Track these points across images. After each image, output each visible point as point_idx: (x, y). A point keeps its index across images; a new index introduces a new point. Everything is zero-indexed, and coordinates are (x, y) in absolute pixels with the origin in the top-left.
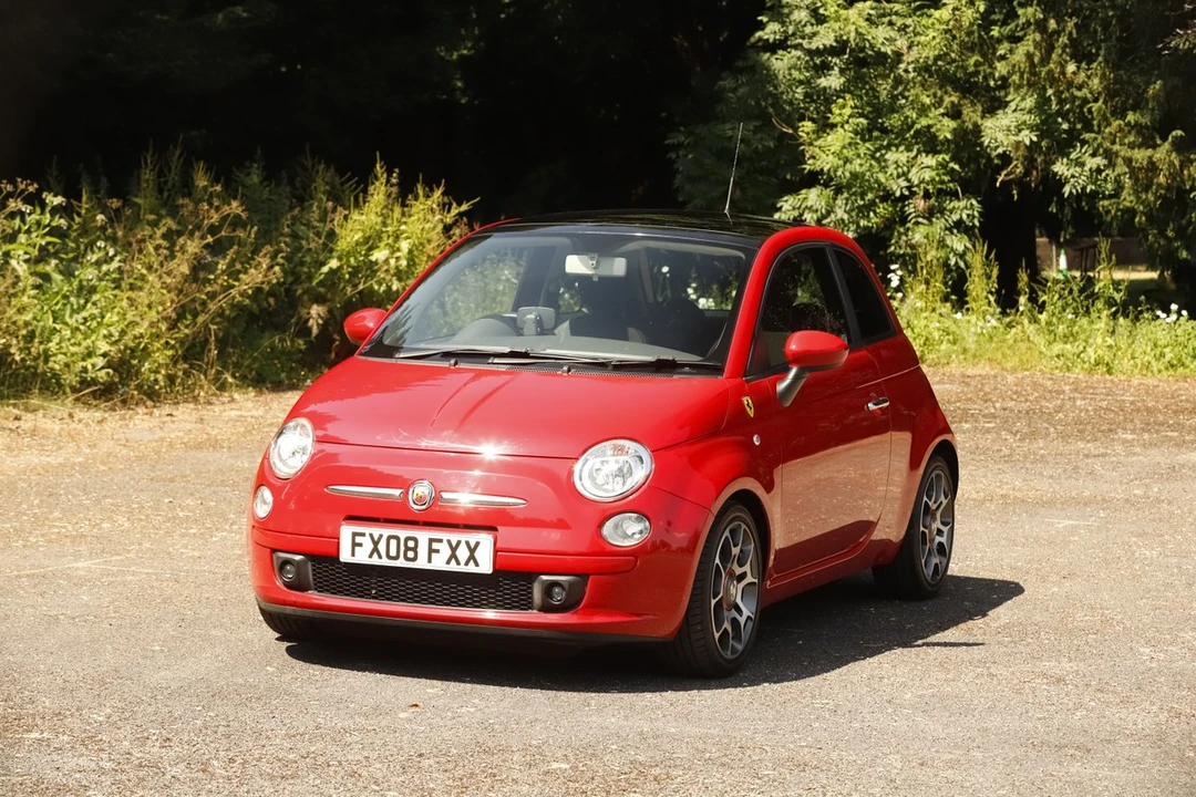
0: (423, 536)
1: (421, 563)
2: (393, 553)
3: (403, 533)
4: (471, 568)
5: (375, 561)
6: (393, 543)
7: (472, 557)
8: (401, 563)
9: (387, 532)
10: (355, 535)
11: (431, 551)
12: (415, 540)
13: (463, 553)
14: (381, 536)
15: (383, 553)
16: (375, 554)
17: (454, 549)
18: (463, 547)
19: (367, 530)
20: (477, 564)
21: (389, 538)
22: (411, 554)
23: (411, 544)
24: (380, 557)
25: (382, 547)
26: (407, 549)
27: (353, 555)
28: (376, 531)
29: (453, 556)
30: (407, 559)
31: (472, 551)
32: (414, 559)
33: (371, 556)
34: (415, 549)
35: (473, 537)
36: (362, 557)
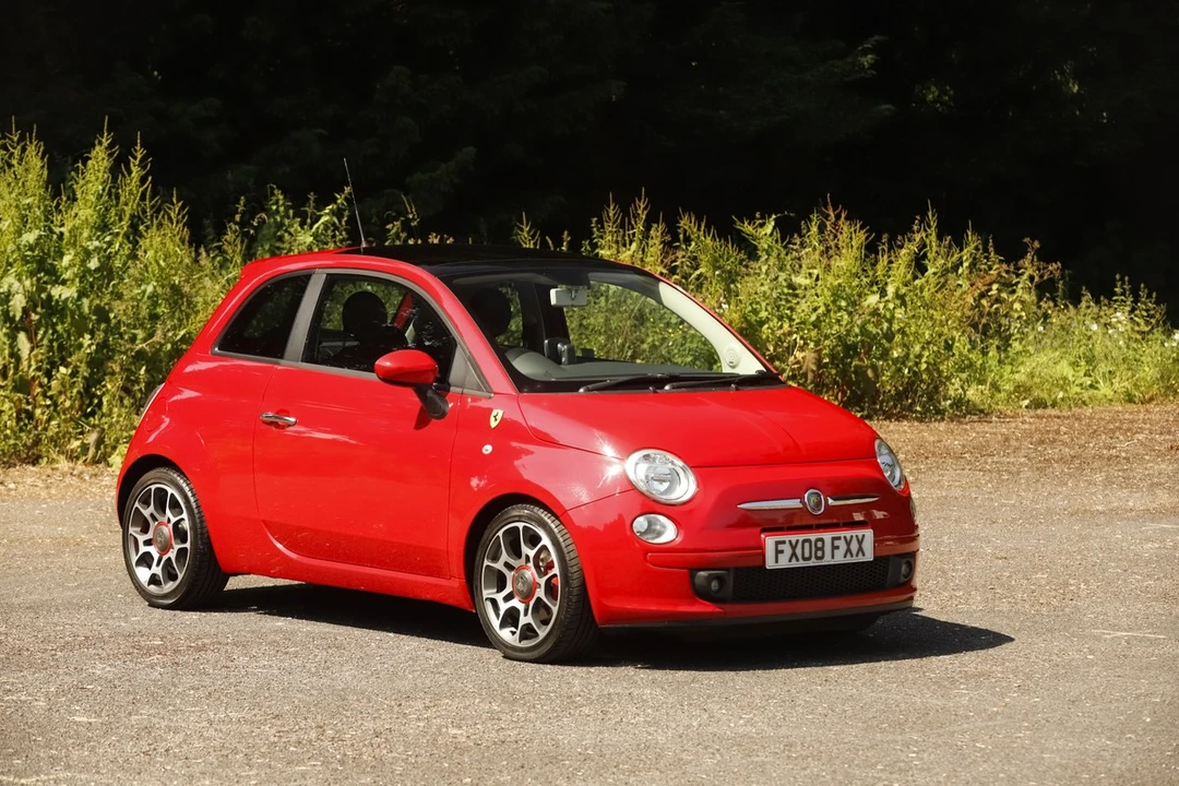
0: (827, 536)
1: (828, 560)
2: (807, 555)
3: (813, 537)
4: (861, 559)
5: (794, 564)
6: (807, 545)
7: (860, 549)
8: (813, 563)
9: (801, 537)
10: (777, 543)
11: (835, 548)
12: (822, 540)
13: (854, 546)
14: (797, 541)
15: (800, 556)
16: (794, 559)
17: (848, 544)
18: (854, 541)
19: (786, 538)
20: (864, 555)
21: (804, 541)
22: (820, 554)
23: (820, 544)
24: (798, 560)
25: (798, 551)
26: (817, 549)
27: (777, 562)
28: (793, 538)
29: (849, 550)
30: (817, 558)
31: (860, 543)
32: (822, 558)
33: (790, 561)
34: (822, 549)
35: (859, 533)
36: (784, 562)
